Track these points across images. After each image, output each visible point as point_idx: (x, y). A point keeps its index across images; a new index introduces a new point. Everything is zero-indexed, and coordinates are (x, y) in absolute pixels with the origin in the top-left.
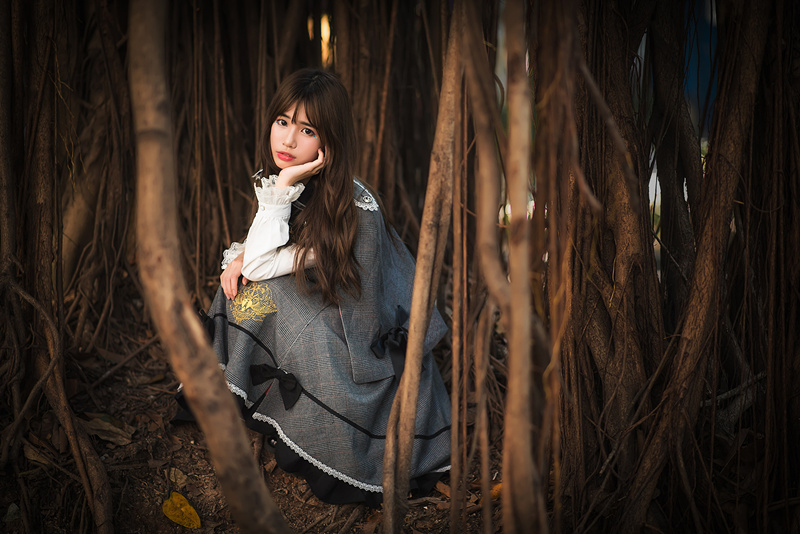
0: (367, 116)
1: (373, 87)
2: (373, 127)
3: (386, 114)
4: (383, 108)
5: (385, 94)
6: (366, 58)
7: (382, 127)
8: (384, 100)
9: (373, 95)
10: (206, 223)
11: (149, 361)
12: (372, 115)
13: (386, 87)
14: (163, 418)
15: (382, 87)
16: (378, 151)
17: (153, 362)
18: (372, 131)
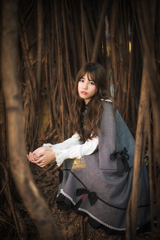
0: (124, 83)
1: (125, 73)
2: (126, 87)
3: (130, 82)
4: (129, 80)
5: (129, 75)
6: (122, 62)
7: (129, 87)
8: (129, 77)
9: (125, 75)
10: (66, 125)
11: (46, 177)
12: (125, 83)
13: (130, 72)
14: (49, 201)
15: (128, 73)
16: (128, 96)
17: (48, 178)
18: (125, 89)
